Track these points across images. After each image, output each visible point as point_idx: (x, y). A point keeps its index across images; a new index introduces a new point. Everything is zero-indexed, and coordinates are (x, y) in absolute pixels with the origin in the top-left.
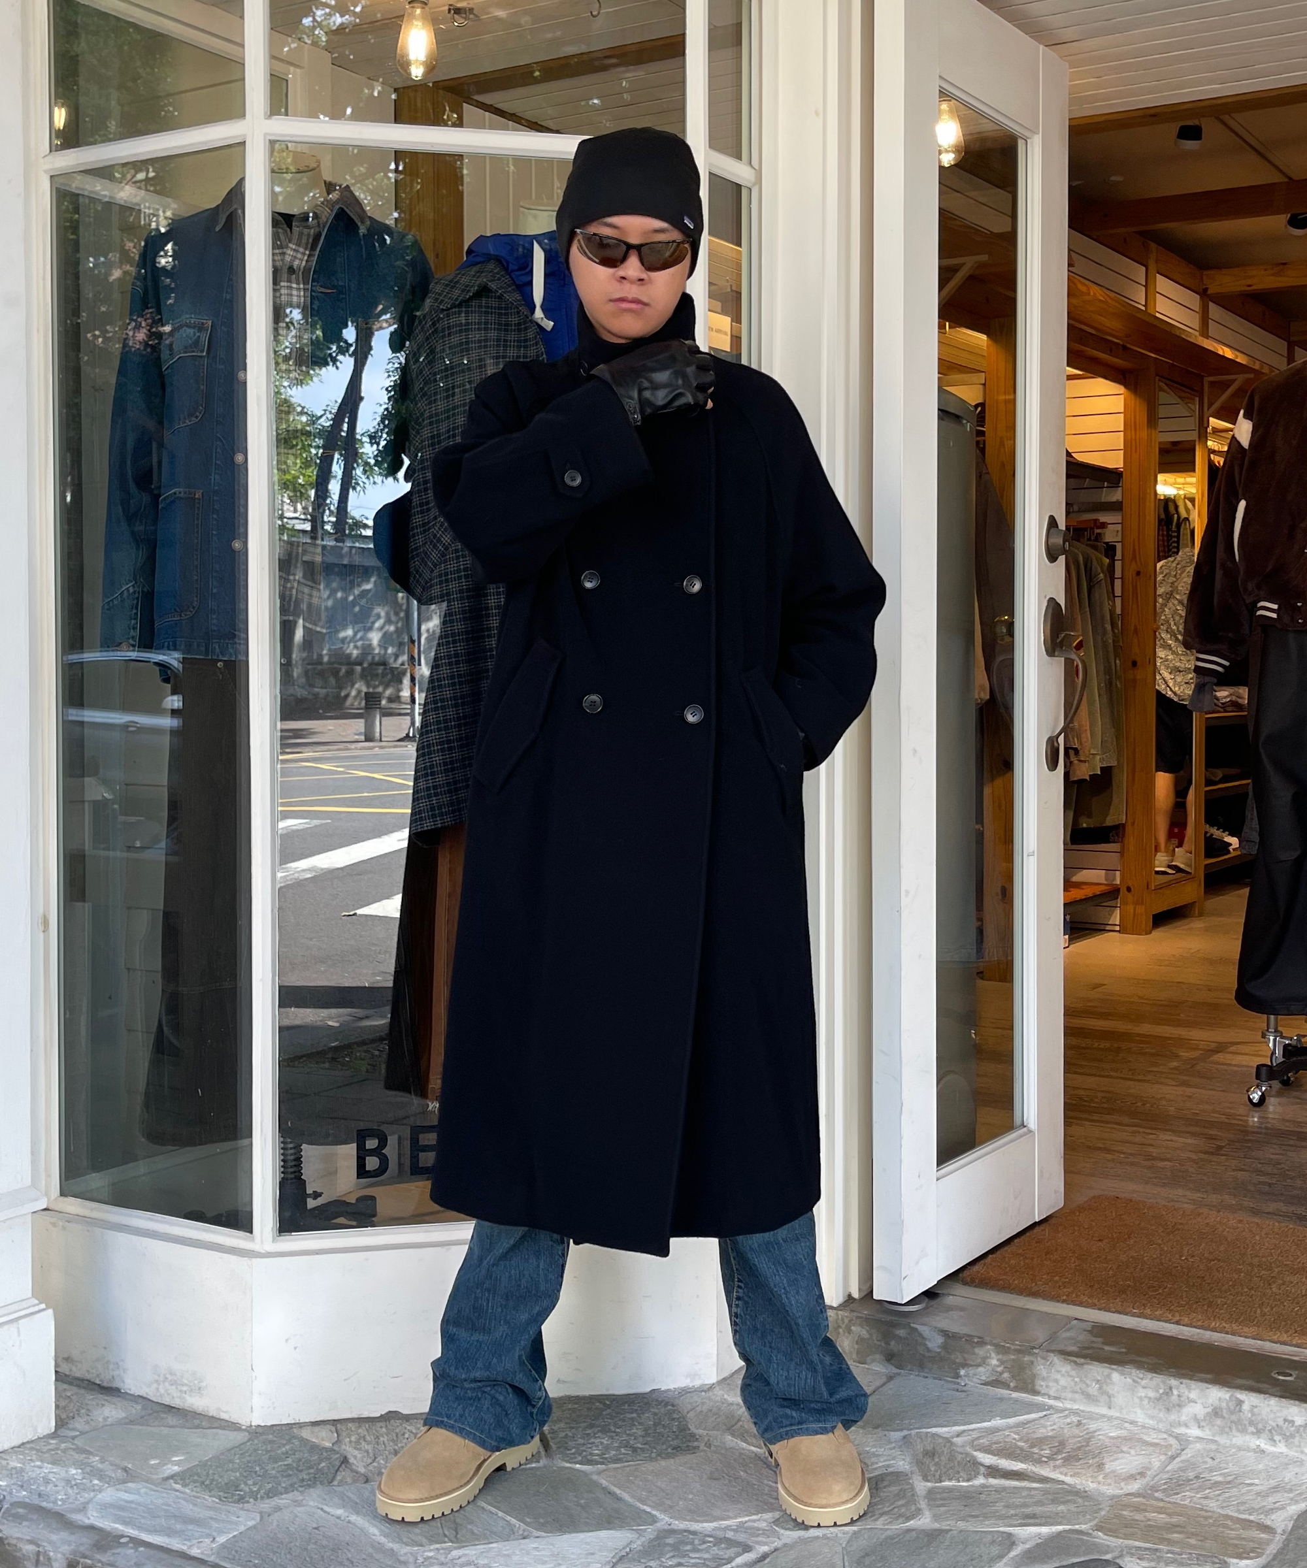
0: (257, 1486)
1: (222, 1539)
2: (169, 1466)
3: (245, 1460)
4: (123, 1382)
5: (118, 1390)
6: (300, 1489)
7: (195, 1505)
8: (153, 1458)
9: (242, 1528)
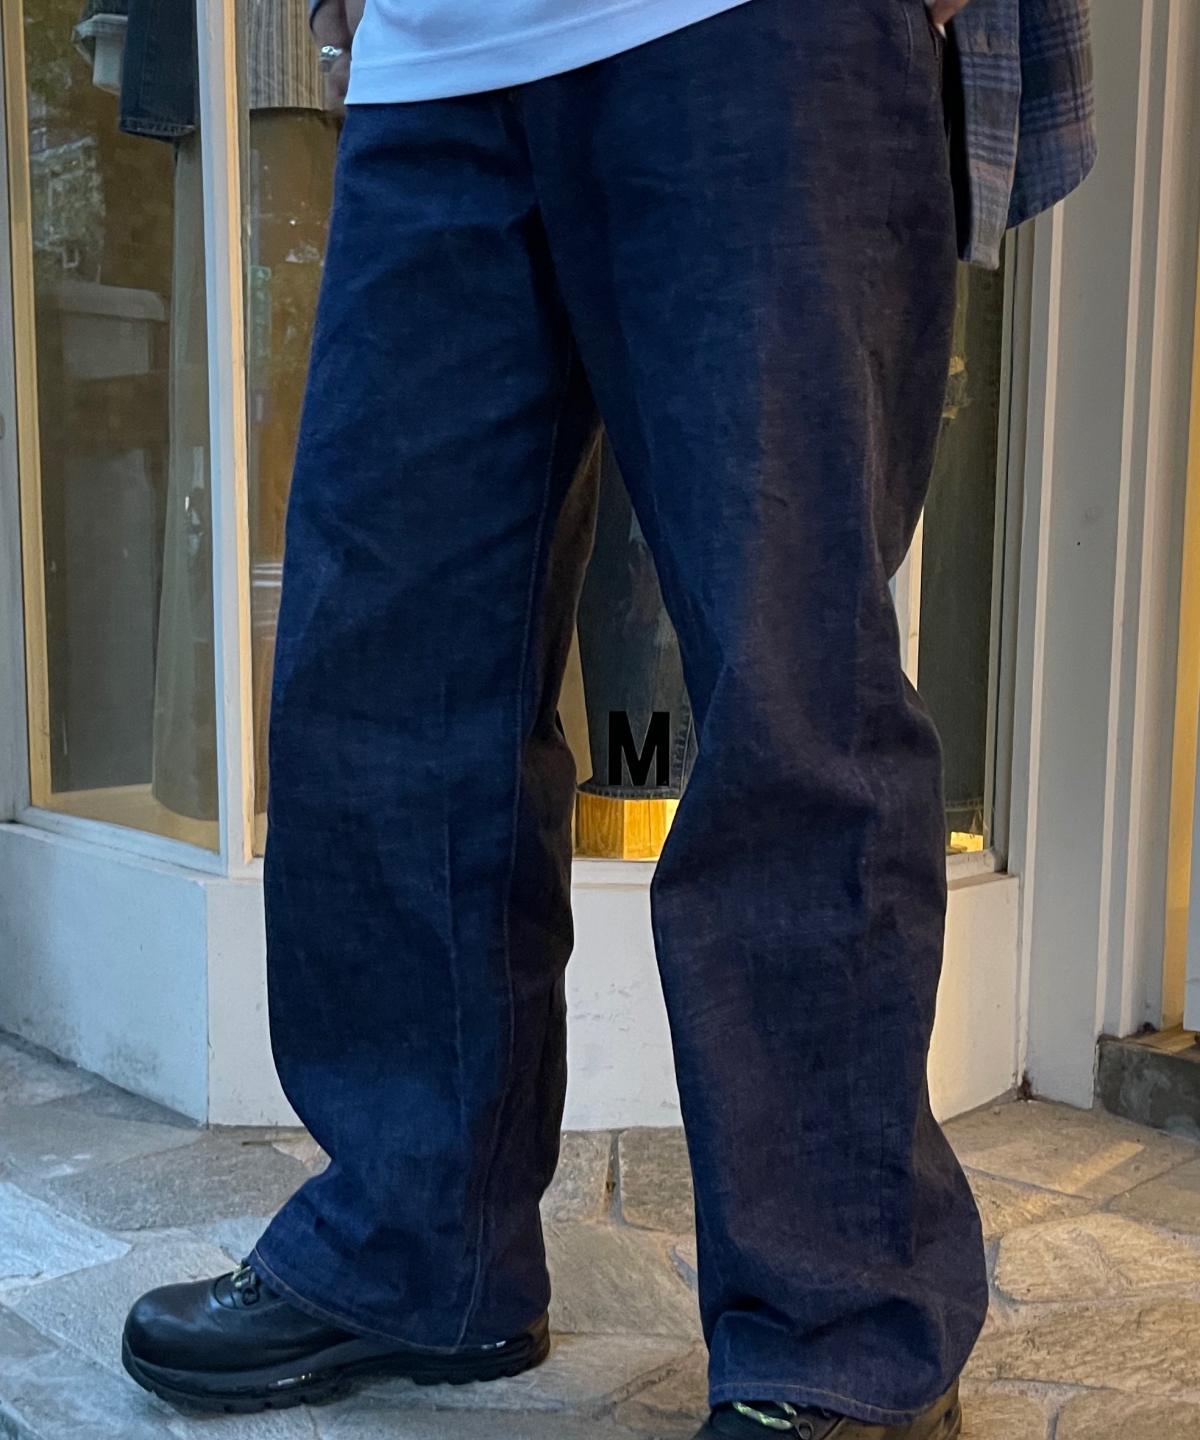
0: (158, 1207)
1: (47, 1277)
2: (65, 1166)
3: (167, 1169)
4: (80, 1054)
5: (74, 1064)
6: (217, 1218)
7: (53, 1222)
8: (52, 1150)
9: (93, 1262)
